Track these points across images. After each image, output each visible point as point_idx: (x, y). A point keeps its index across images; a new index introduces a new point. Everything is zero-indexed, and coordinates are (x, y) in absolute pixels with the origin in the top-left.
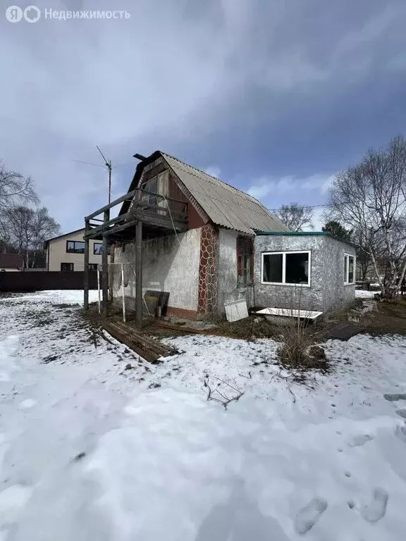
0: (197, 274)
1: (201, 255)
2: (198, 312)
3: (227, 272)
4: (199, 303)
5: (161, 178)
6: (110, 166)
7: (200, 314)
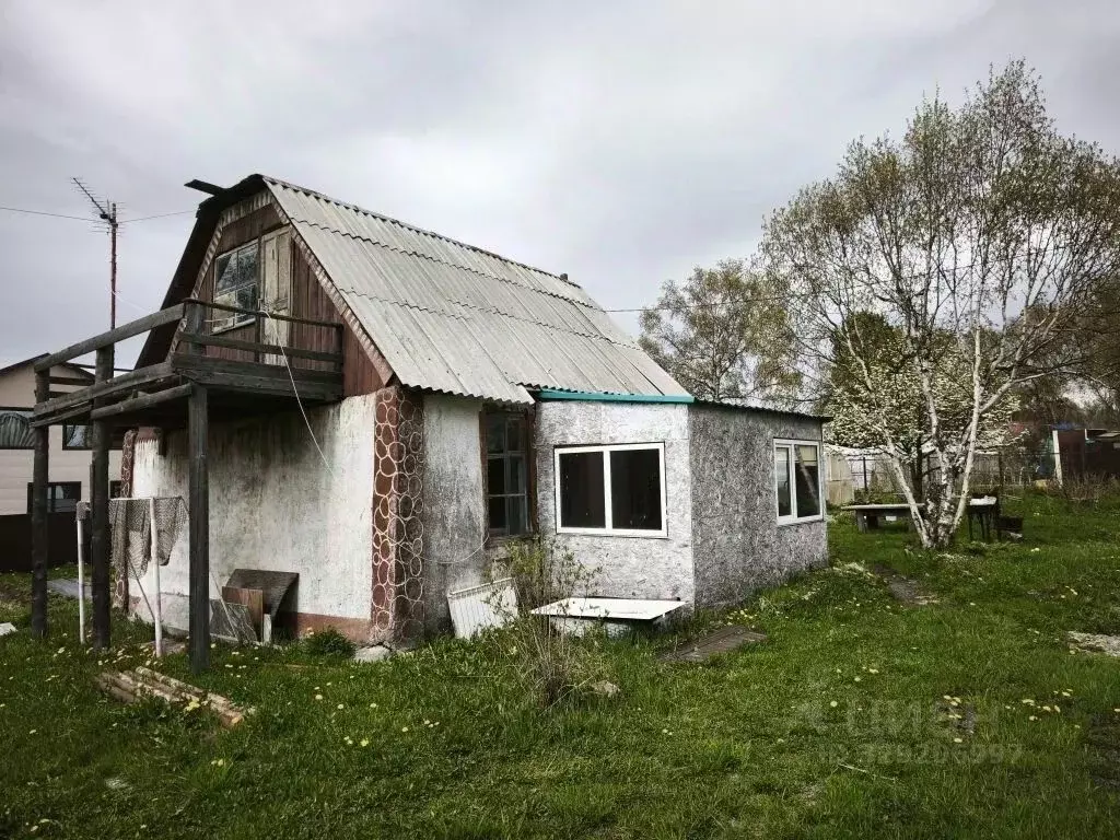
0: (368, 521)
1: (376, 469)
2: (372, 623)
3: (453, 508)
4: (374, 598)
5: (270, 248)
6: (113, 221)
7: (377, 628)
